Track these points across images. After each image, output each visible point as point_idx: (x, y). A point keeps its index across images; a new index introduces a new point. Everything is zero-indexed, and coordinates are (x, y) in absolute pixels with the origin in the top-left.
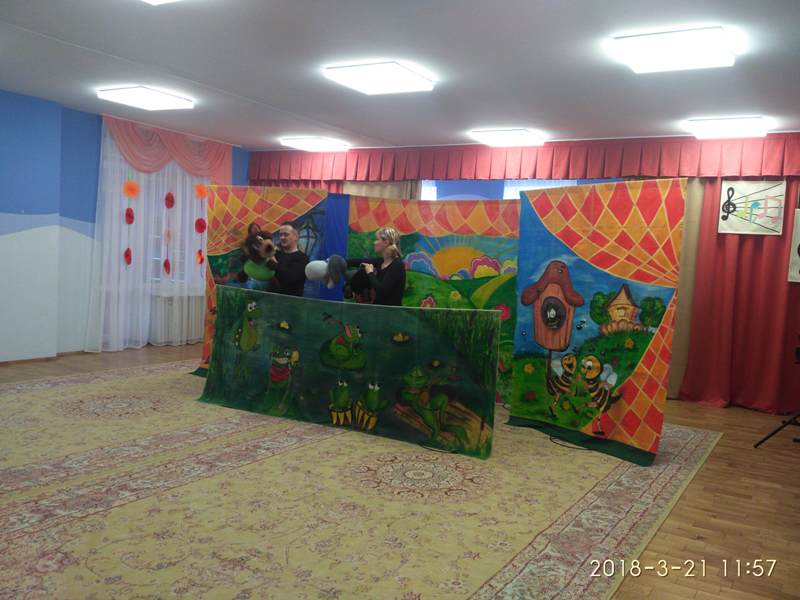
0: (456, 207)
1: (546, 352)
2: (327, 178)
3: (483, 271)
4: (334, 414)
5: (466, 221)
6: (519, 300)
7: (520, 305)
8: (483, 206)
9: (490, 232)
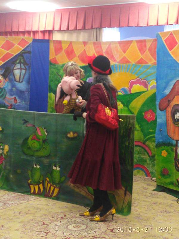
0: (118, 45)
1: (174, 142)
2: (42, 29)
3: (137, 88)
4: (32, 187)
5: (125, 55)
6: (158, 107)
7: (158, 111)
8: (136, 44)
9: (141, 62)
